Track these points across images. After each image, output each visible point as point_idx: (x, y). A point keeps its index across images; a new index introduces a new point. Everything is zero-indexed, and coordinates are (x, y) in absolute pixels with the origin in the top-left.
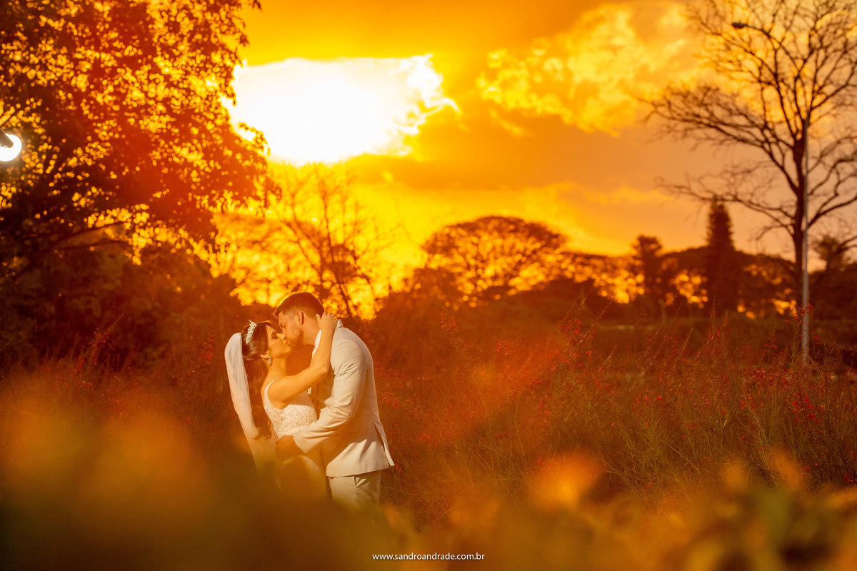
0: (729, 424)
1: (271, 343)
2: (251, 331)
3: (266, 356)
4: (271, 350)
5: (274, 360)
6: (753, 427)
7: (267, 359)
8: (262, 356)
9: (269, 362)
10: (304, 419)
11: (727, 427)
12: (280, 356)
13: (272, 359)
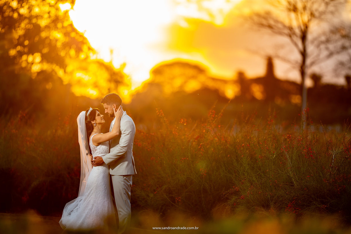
0: (276, 157)
1: (97, 117)
2: (89, 111)
3: (94, 122)
4: (96, 120)
5: (97, 125)
6: (286, 159)
7: (94, 123)
8: (92, 122)
9: (95, 125)
10: (105, 151)
11: (275, 158)
12: (100, 124)
13: (96, 124)
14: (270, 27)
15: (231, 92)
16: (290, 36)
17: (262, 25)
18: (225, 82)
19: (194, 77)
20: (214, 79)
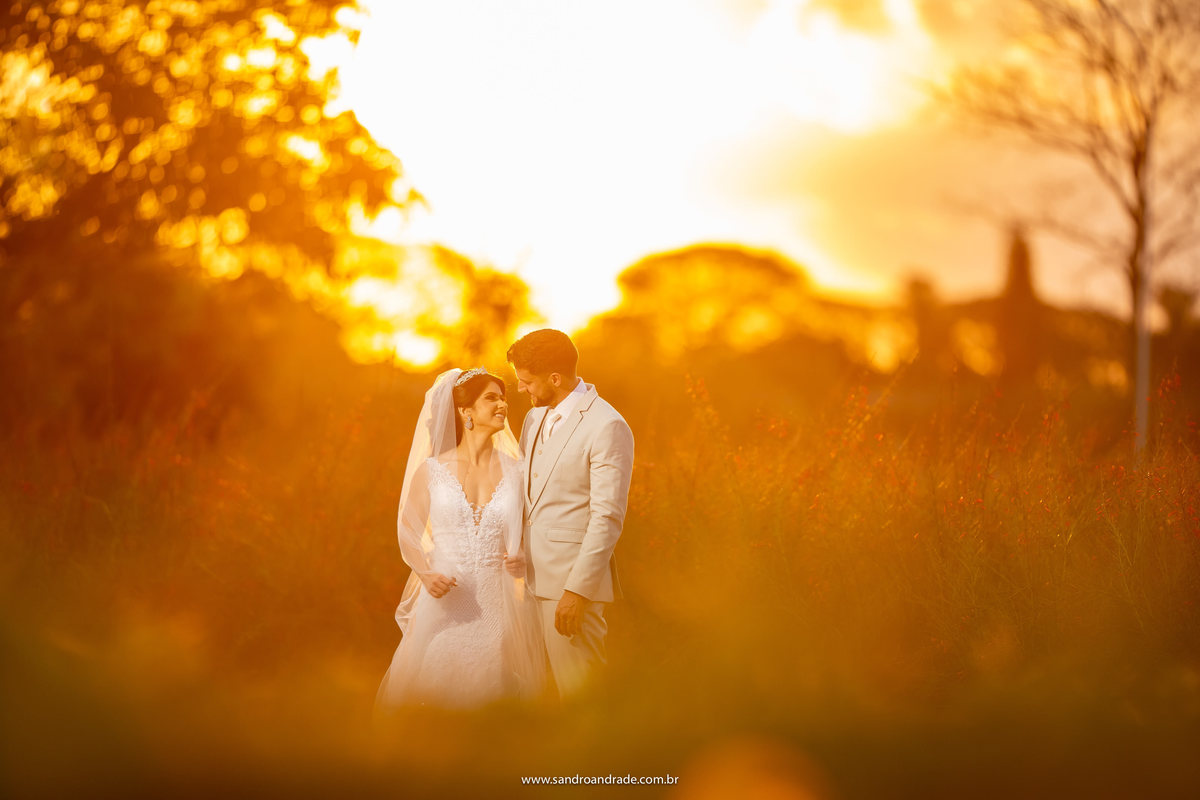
0: (1076, 538)
11: (1072, 544)
14: (1024, 121)
15: (884, 348)
16: (1093, 154)
17: (996, 116)
18: (864, 312)
19: (759, 299)
20: (830, 305)
